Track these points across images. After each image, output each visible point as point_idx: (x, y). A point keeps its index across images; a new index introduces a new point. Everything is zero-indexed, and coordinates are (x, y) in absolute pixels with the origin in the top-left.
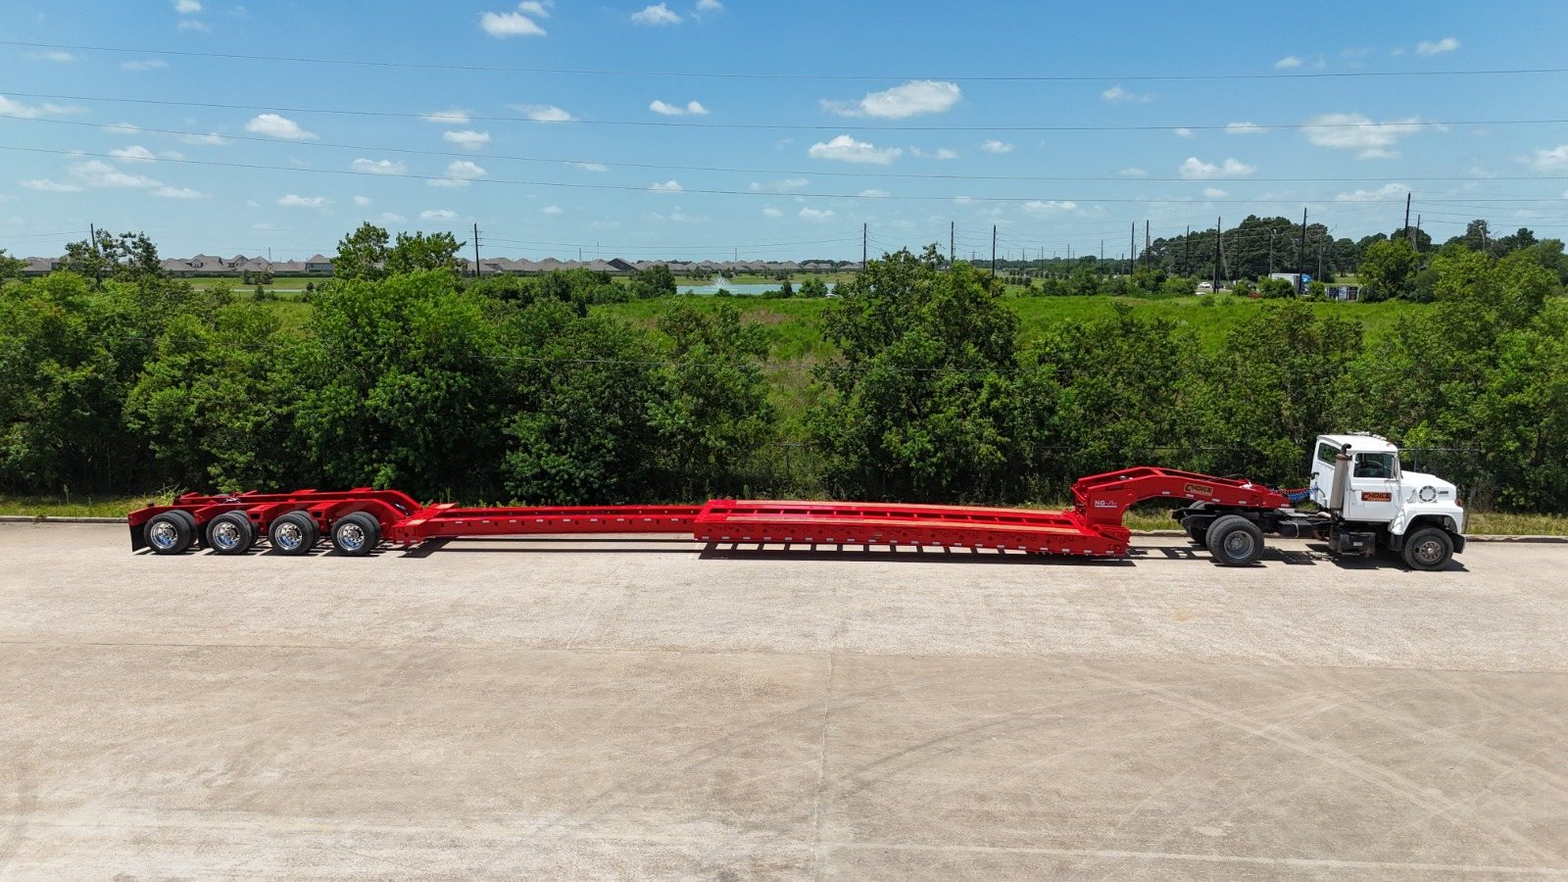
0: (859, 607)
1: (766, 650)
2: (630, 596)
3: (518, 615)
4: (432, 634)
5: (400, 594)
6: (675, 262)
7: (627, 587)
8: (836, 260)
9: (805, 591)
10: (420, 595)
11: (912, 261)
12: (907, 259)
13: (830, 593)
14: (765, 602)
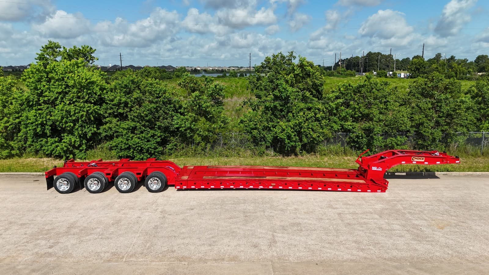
0: (278, 223)
1: (234, 259)
2: (162, 218)
3: (102, 234)
4: (50, 250)
5: (44, 219)
6: (188, 67)
7: (161, 212)
8: (240, 66)
9: (250, 212)
10: (54, 220)
11: (283, 57)
12: (281, 57)
13: (262, 214)
14: (231, 221)
